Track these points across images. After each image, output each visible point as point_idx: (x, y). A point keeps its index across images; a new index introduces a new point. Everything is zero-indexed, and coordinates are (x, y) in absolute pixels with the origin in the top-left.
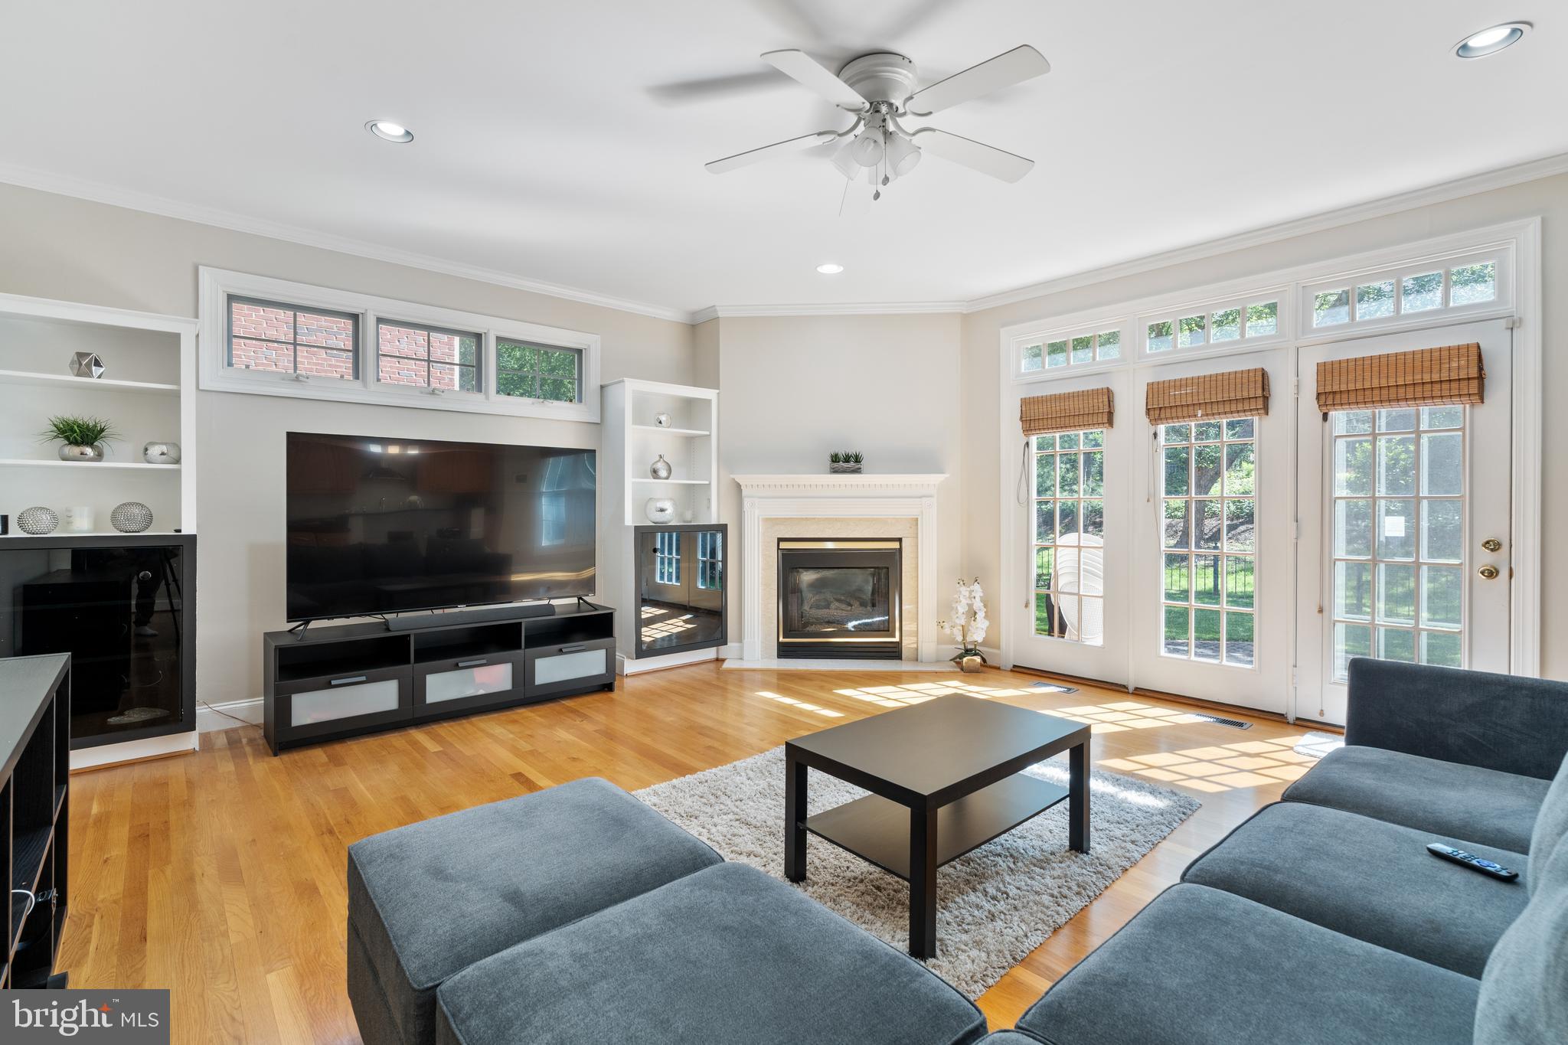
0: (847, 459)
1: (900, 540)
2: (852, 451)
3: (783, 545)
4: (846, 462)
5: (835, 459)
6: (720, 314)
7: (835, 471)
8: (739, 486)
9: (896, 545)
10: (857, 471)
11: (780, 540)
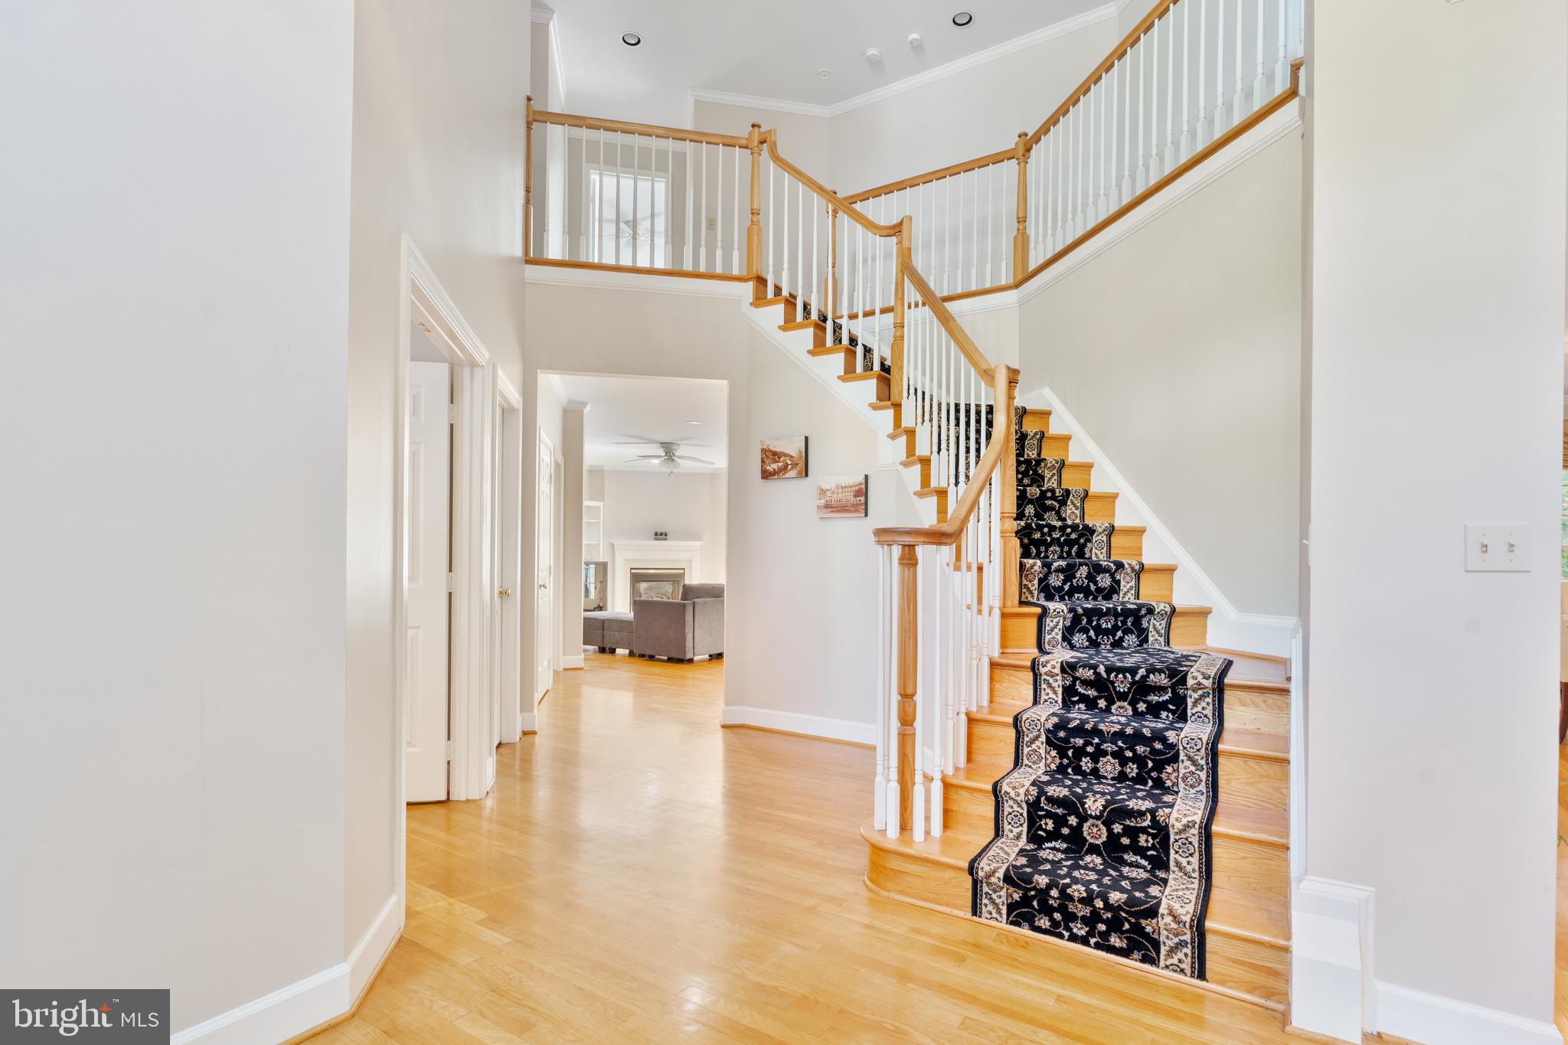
0: (661, 534)
1: (684, 569)
2: (663, 531)
3: (633, 571)
4: (661, 536)
5: (656, 534)
6: (605, 468)
7: (656, 539)
8: (613, 545)
9: (682, 571)
10: (666, 539)
11: (631, 569)
